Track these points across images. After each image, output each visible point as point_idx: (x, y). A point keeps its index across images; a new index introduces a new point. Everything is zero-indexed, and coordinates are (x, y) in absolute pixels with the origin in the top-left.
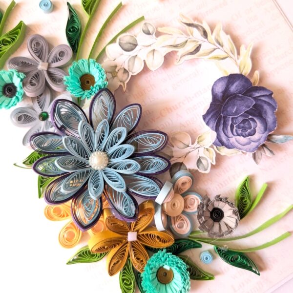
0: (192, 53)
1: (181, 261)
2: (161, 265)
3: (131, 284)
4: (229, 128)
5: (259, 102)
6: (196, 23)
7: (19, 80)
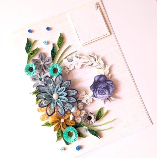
0: (90, 66)
1: (76, 130)
2: (70, 131)
3: (60, 135)
4: (97, 92)
5: (108, 85)
6: (93, 56)
7: (35, 67)
